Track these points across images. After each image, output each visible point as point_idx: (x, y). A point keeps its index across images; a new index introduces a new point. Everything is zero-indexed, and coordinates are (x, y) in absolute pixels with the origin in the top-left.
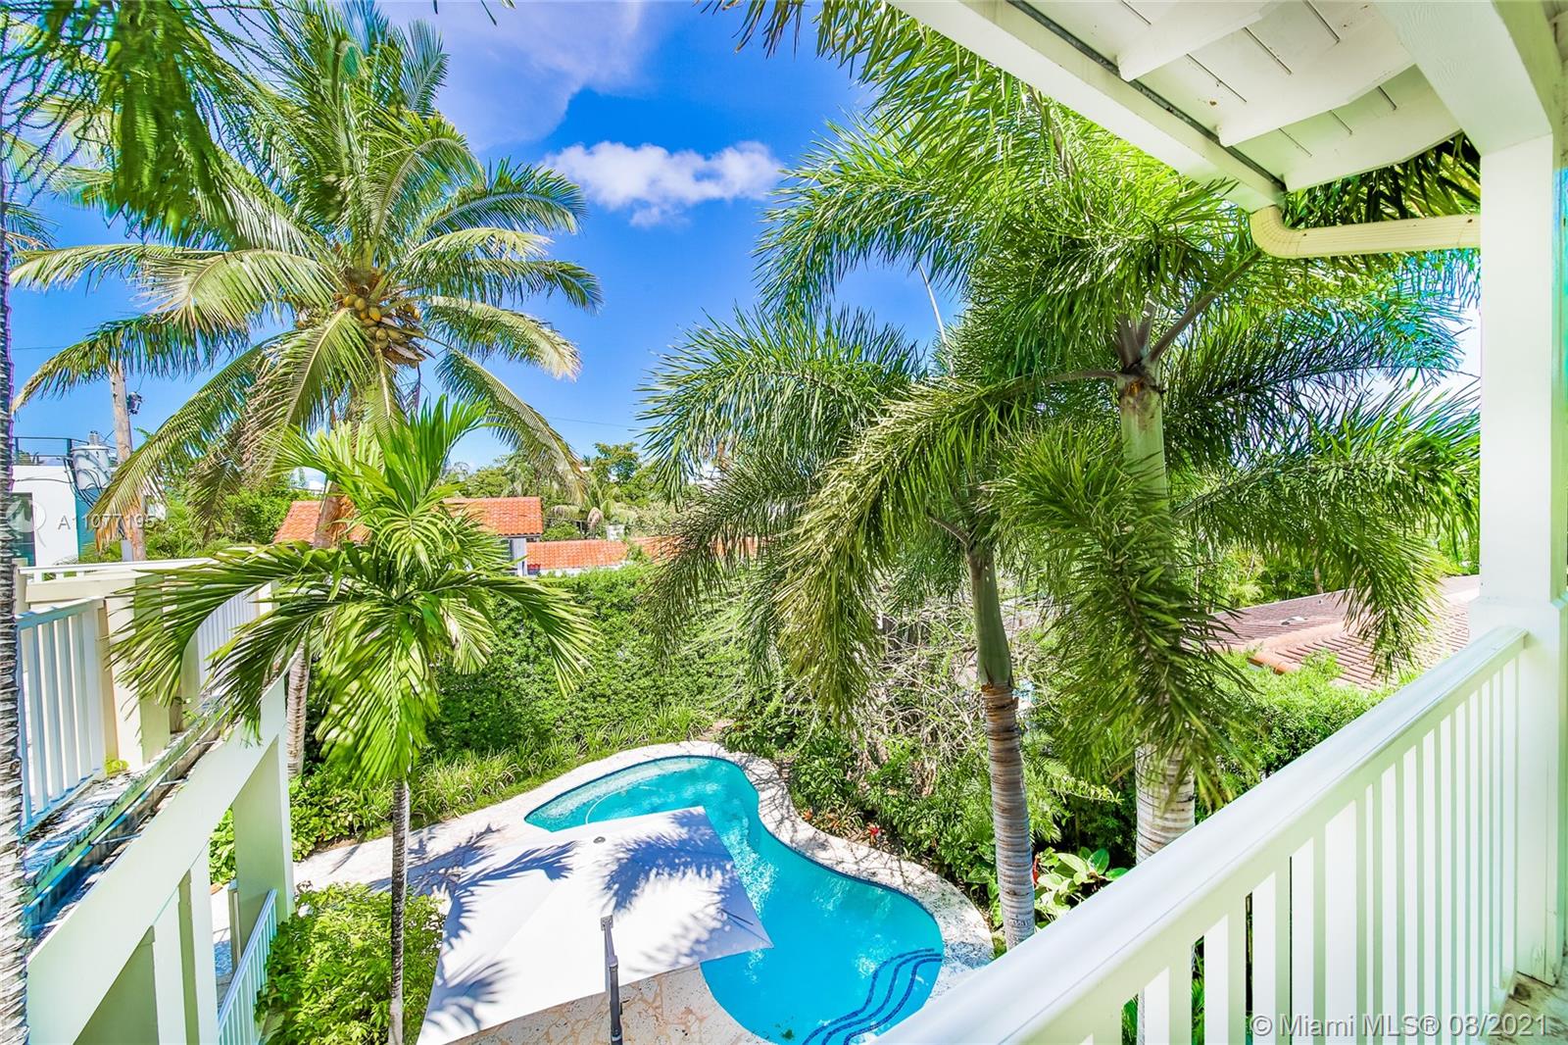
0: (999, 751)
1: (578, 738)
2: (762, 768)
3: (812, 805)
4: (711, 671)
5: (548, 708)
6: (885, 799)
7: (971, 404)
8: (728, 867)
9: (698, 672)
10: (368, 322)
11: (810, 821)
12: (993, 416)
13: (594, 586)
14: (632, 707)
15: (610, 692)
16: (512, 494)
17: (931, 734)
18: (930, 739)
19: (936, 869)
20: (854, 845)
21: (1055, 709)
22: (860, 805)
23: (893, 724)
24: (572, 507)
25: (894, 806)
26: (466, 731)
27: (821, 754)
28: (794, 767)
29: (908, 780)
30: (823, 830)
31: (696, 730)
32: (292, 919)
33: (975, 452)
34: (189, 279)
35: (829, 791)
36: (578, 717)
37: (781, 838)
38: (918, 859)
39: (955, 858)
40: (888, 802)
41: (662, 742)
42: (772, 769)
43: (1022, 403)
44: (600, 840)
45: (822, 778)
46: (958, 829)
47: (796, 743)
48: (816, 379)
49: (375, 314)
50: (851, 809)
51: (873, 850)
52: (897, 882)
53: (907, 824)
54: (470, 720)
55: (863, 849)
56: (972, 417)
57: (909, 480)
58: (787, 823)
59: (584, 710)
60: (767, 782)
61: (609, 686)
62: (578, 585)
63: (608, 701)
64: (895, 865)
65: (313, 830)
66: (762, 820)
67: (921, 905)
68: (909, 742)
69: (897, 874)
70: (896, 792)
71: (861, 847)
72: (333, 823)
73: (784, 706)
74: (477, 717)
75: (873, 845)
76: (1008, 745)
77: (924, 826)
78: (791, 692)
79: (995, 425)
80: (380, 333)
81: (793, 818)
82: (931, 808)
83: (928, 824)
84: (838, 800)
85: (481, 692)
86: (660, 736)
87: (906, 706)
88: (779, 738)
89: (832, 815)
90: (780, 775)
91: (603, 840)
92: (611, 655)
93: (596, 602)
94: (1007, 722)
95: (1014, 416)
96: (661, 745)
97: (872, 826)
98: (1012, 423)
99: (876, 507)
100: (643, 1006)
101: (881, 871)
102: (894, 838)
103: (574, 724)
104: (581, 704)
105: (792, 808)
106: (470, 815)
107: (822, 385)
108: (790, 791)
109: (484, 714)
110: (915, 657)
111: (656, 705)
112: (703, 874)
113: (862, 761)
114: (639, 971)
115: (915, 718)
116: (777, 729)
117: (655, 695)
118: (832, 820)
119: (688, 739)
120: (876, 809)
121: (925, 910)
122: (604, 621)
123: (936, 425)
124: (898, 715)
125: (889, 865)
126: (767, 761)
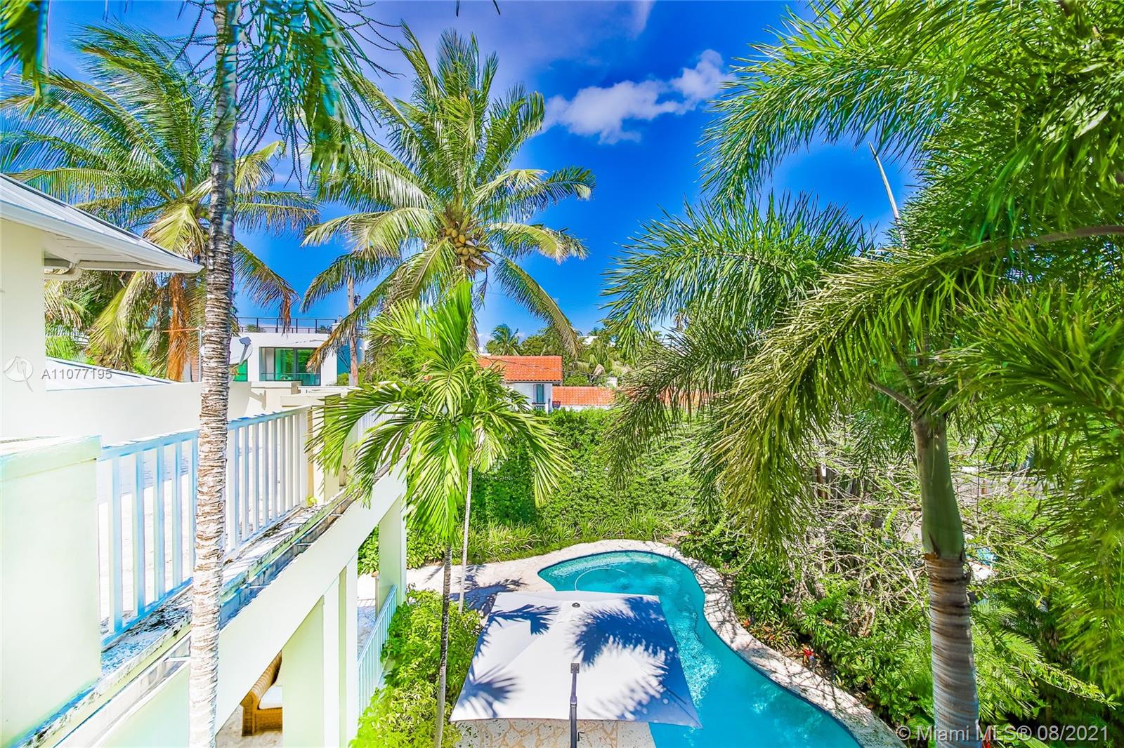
0: (944, 624)
1: (576, 524)
2: (710, 575)
3: (751, 617)
4: (673, 491)
5: (558, 500)
6: (819, 628)
7: (922, 272)
8: (671, 649)
9: (663, 491)
10: (458, 244)
11: (747, 628)
12: (949, 283)
13: (592, 421)
14: (613, 509)
15: (598, 496)
16: (547, 354)
17: (871, 581)
18: (869, 584)
19: (871, 707)
20: (788, 660)
21: (1023, 586)
22: (796, 627)
23: (831, 565)
24: (584, 363)
25: (828, 635)
26: (507, 507)
27: (760, 574)
28: (737, 580)
29: (845, 617)
30: (759, 639)
31: (658, 534)
32: (404, 605)
33: (926, 322)
34: (368, 230)
35: (767, 607)
36: (576, 510)
37: (721, 636)
38: (852, 690)
39: (893, 703)
40: (825, 633)
41: (633, 539)
42: (718, 578)
43: (989, 269)
44: (576, 605)
45: (759, 595)
46: (895, 675)
47: (740, 560)
48: (756, 257)
49: (462, 238)
50: (787, 628)
51: (805, 669)
52: (829, 705)
53: (840, 656)
54: (510, 501)
55: (796, 667)
56: (922, 286)
57: (845, 348)
58: (728, 626)
59: (581, 506)
60: (712, 587)
61: (598, 491)
62: (580, 418)
63: (597, 502)
64: (828, 689)
65: (423, 552)
66: (707, 617)
67: (850, 733)
68: (847, 585)
69: (830, 698)
70: (831, 624)
71: (794, 663)
72: (434, 550)
73: (728, 531)
74: (514, 499)
75: (806, 665)
76: (956, 620)
77: (859, 663)
78: (735, 520)
79: (951, 291)
80: (465, 251)
81: (734, 622)
82: (867, 648)
83: (863, 661)
84: (774, 617)
85: (517, 483)
86: (632, 534)
87: (845, 549)
88: (725, 554)
89: (768, 629)
90: (724, 583)
91: (579, 605)
92: (600, 470)
93: (591, 431)
94: (956, 597)
95: (977, 283)
96: (633, 541)
97: (806, 648)
98: (974, 290)
99: (809, 373)
100: (603, 734)
101: (813, 690)
102: (827, 664)
103: (573, 514)
104: (578, 501)
105: (733, 614)
106: (506, 562)
107: (762, 263)
108: (732, 599)
109: (519, 498)
110: (857, 507)
111: (631, 511)
112: (650, 651)
113: (799, 589)
114: (595, 713)
115: (855, 563)
116: (724, 546)
117: (630, 503)
118: (767, 633)
119: (653, 540)
120: (811, 634)
121: (856, 740)
122: (596, 445)
123: (877, 296)
124: (836, 558)
125: (821, 687)
126: (714, 570)
